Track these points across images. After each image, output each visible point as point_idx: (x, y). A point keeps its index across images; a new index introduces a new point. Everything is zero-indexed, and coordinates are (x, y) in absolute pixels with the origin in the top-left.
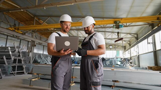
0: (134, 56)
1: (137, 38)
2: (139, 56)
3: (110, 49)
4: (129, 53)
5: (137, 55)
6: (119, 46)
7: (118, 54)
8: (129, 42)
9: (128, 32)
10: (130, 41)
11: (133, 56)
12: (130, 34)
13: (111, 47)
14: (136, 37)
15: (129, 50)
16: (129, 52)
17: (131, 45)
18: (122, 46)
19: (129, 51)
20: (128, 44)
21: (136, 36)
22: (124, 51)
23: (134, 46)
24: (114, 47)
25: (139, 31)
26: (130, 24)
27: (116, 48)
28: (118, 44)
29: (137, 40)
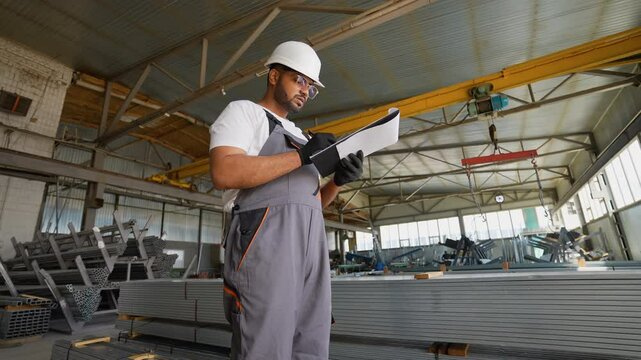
0: (600, 219)
1: (594, 148)
2: (616, 214)
3: (497, 207)
4: (574, 212)
5: (611, 215)
6: (529, 191)
7: (531, 219)
8: (566, 172)
9: (551, 130)
10: (567, 167)
11: (593, 221)
12: (561, 137)
13: (500, 199)
14: (589, 143)
15: (572, 200)
16: (574, 208)
17: (576, 180)
18: (546, 191)
19: (572, 204)
20: (564, 176)
21: (587, 140)
22: (552, 206)
23: (586, 179)
24: (512, 195)
25: (593, 118)
26: (549, 94)
27: (522, 199)
28: (521, 184)
29: (596, 155)
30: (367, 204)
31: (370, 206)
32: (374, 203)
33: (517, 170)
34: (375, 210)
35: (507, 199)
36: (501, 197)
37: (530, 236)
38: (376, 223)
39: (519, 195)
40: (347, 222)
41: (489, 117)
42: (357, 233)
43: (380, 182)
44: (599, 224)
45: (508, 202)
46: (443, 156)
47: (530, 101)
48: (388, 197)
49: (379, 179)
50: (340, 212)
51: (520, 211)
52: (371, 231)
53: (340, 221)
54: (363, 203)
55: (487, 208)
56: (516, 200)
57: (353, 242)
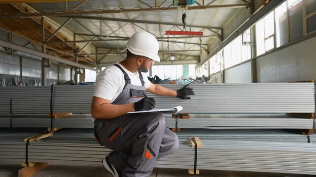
0: (217, 73)
1: (222, 37)
2: (224, 71)
3: (170, 63)
4: (206, 69)
5: (222, 71)
6: (188, 56)
7: (186, 71)
8: (206, 48)
9: (206, 24)
10: (207, 45)
11: (213, 74)
12: (209, 28)
13: (173, 58)
14: (221, 34)
15: (206, 63)
16: (207, 67)
17: (210, 53)
18: (194, 56)
19: (206, 65)
20: (206, 50)
21: (220, 32)
22: (196, 65)
23: (215, 53)
24: (179, 57)
25: (225, 21)
26: (211, 2)
27: (183, 60)
28: (185, 51)
29: (222, 41)
30: (94, 52)
31: (96, 53)
32: (98, 52)
33: (185, 43)
34: (100, 56)
35: (176, 59)
36: (174, 57)
37: (184, 80)
38: (99, 65)
39: (182, 57)
40: (80, 62)
41: (184, 9)
42: (86, 70)
43: (107, 38)
44: (216, 76)
45: (177, 61)
46: (147, 28)
47: (202, 4)
48: (109, 50)
49: (106, 36)
50: (76, 55)
51: (181, 66)
52: (96, 70)
53: (75, 61)
54: (92, 51)
55: (165, 63)
56: (180, 60)
57: (83, 76)
